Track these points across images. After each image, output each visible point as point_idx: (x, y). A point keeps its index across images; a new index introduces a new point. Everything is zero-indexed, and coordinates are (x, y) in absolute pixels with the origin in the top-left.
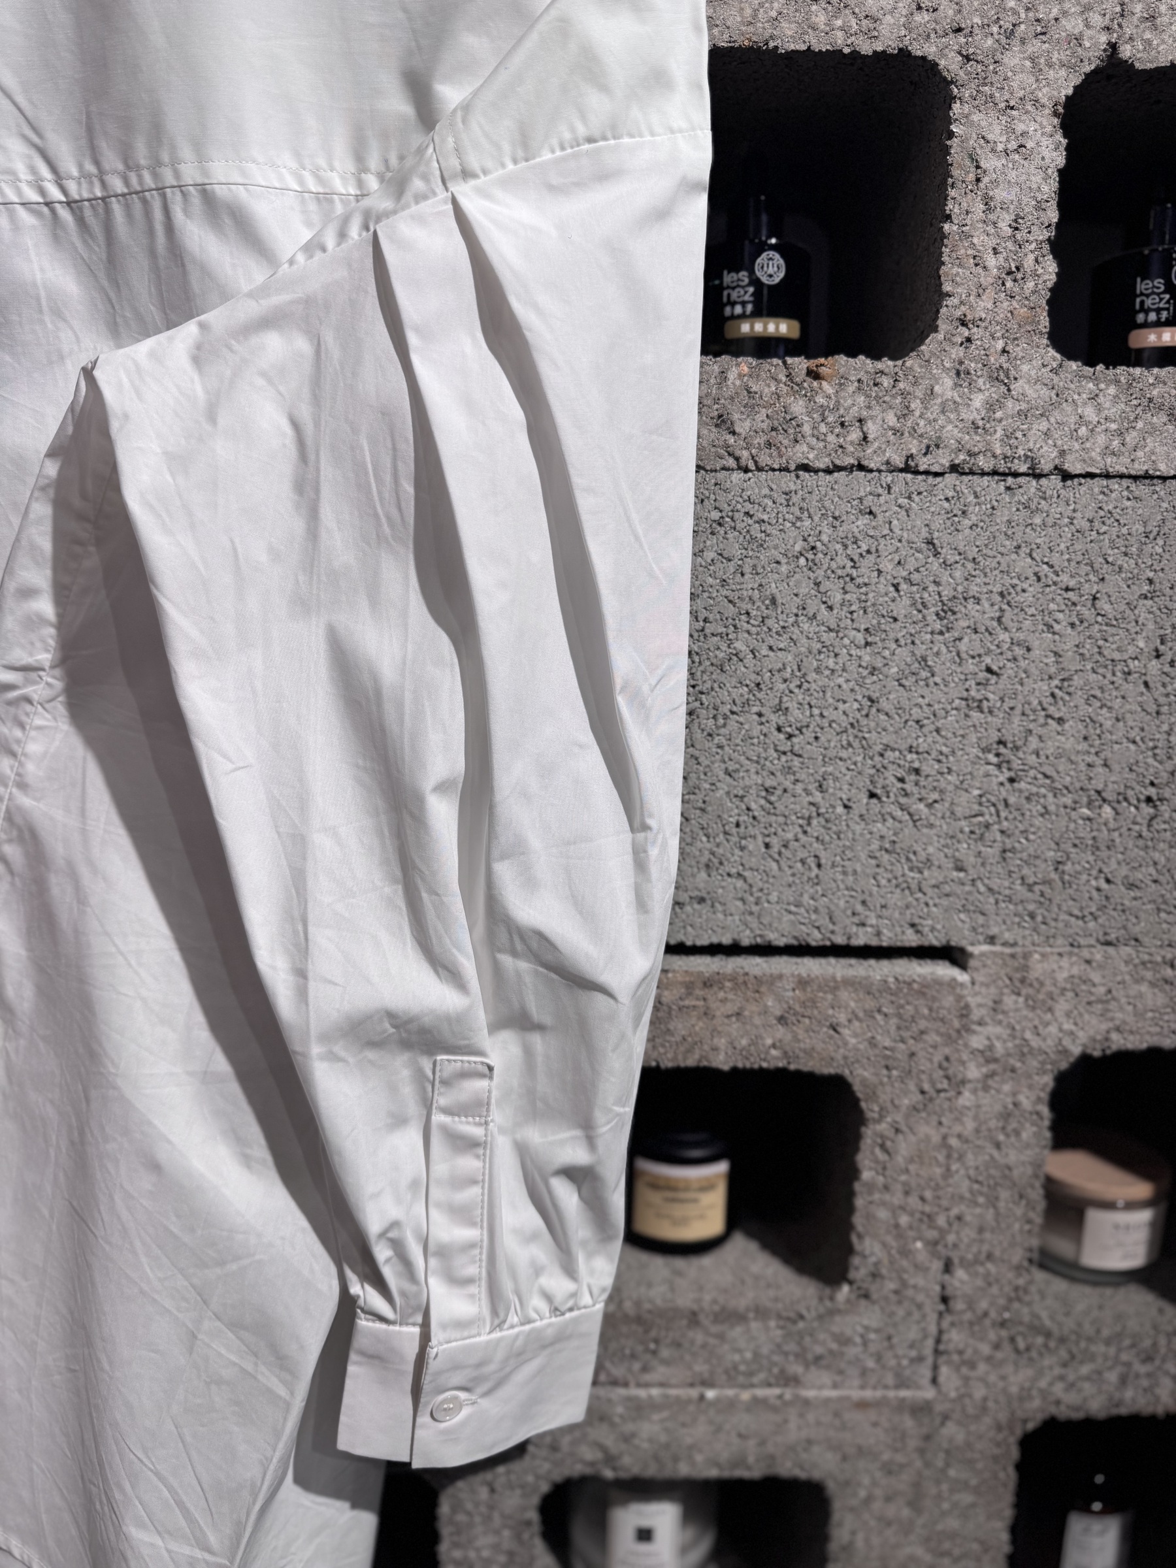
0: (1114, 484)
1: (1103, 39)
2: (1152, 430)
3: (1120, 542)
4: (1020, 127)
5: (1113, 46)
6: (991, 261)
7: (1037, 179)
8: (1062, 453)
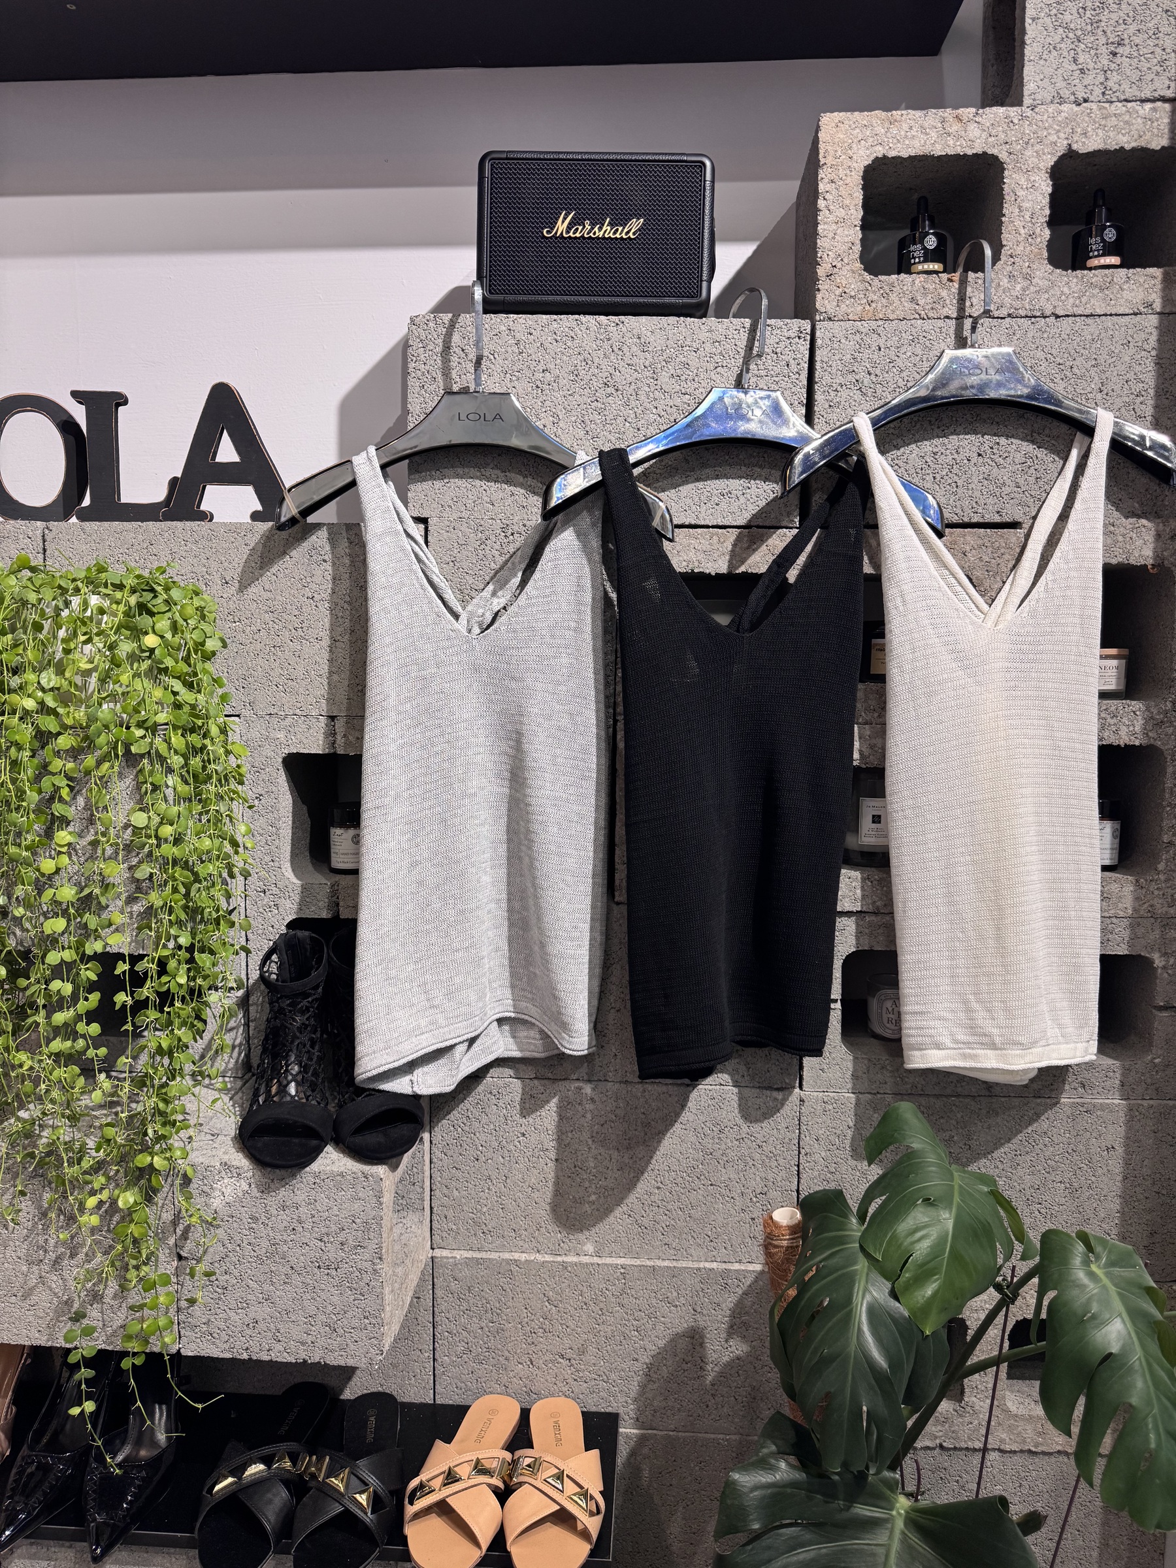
0: (1077, 319)
1: (1065, 142)
2: (1094, 296)
3: (1082, 343)
4: (1032, 178)
5: (1070, 145)
6: (1022, 231)
7: (1040, 198)
8: (1055, 307)
